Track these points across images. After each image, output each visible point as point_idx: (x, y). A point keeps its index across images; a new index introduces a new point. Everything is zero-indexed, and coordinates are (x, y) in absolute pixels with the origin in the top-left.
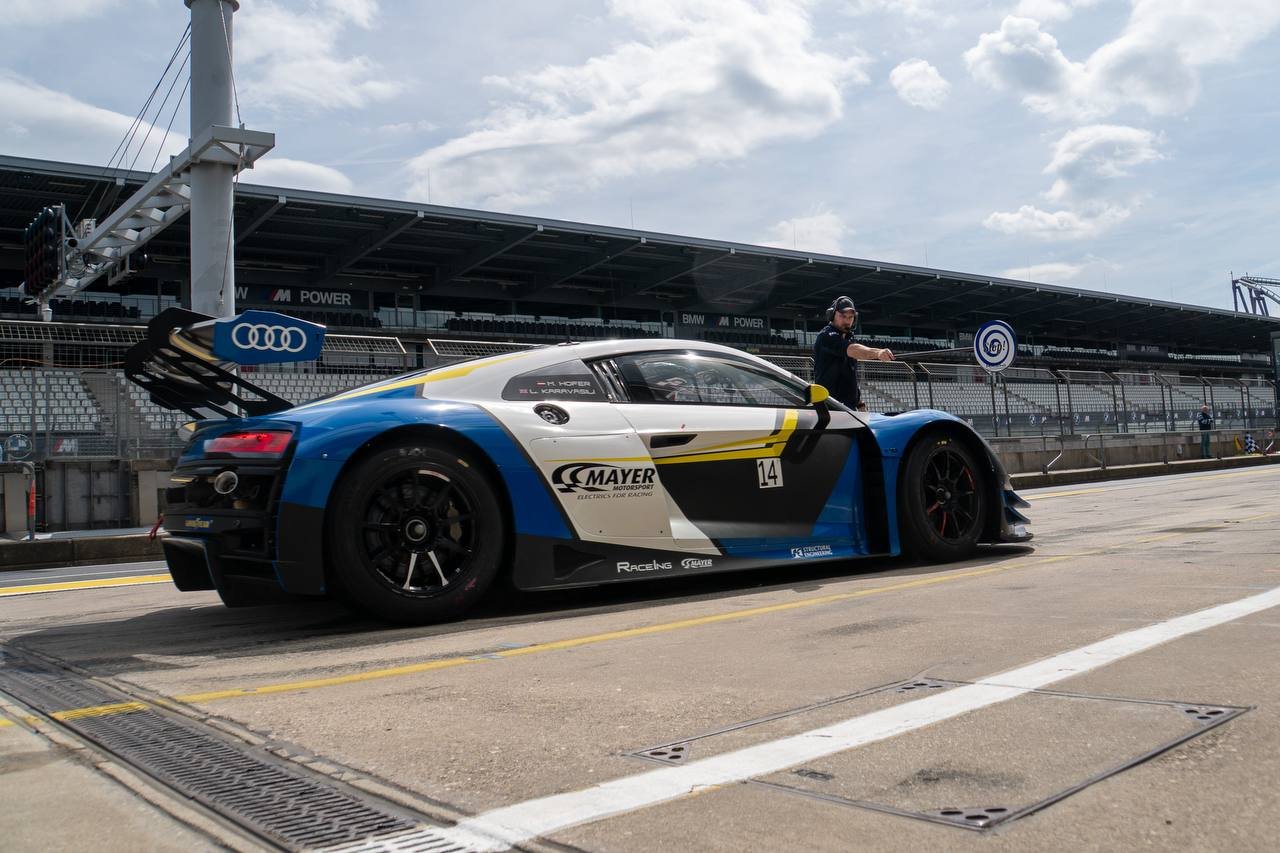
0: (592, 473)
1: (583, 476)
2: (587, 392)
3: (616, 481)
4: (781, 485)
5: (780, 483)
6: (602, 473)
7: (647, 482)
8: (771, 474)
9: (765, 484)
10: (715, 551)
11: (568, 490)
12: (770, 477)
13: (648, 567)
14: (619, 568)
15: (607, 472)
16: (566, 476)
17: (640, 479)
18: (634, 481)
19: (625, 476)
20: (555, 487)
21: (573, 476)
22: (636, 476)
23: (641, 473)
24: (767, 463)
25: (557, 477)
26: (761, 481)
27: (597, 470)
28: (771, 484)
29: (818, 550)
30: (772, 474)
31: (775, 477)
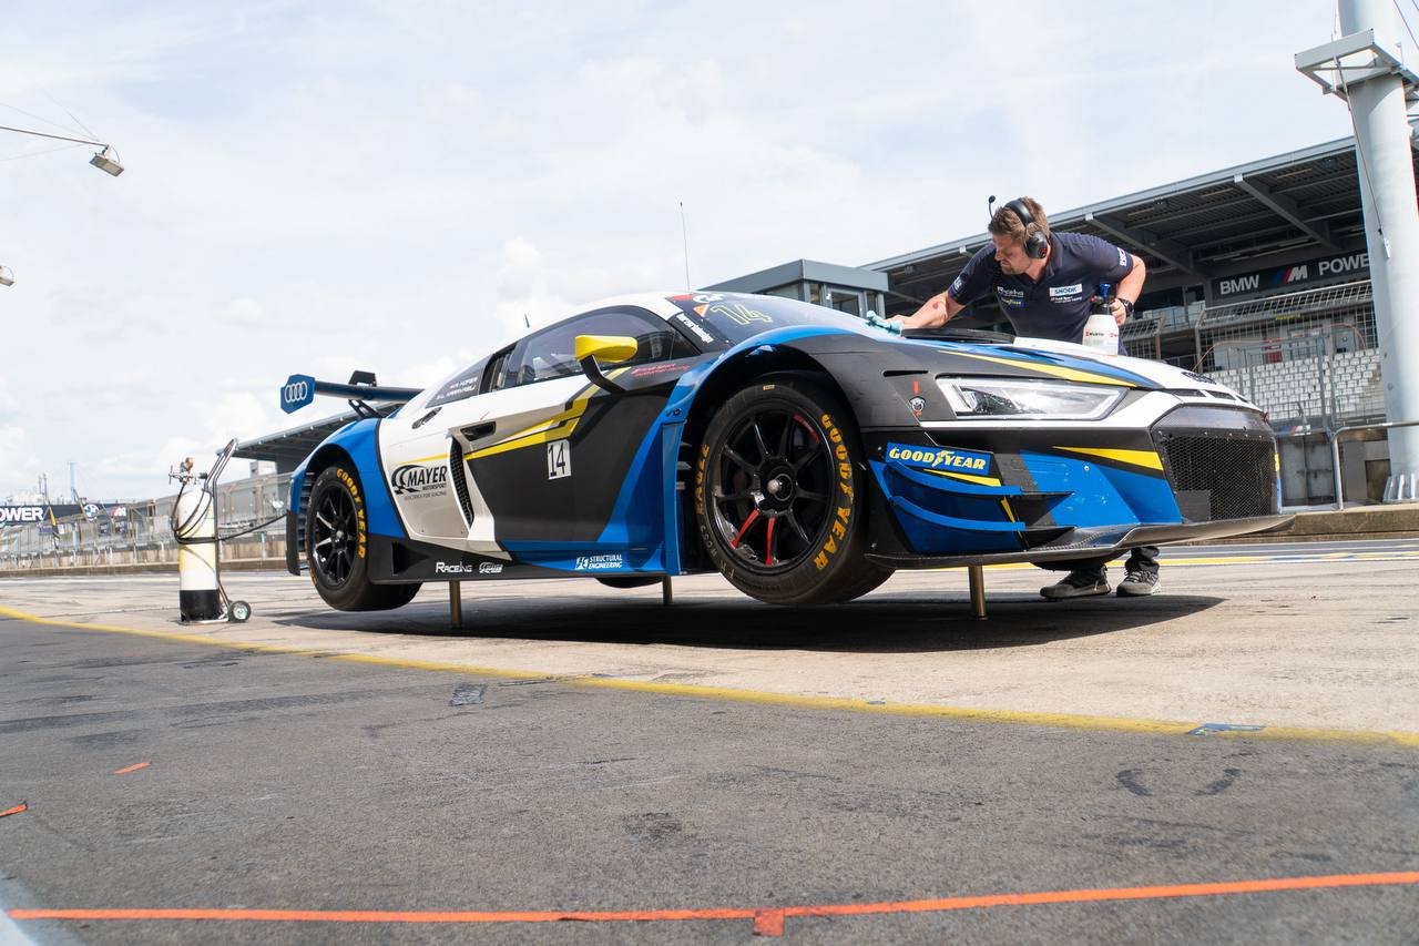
0: (411, 475)
1: (406, 478)
2: (471, 389)
3: (423, 481)
4: (570, 474)
5: (568, 473)
6: (415, 474)
7: (442, 482)
9: (554, 474)
10: (506, 556)
11: (400, 493)
12: (559, 465)
13: (456, 569)
14: (438, 568)
15: (418, 473)
16: (398, 479)
17: (437, 478)
18: (434, 480)
19: (429, 476)
20: (393, 491)
21: (401, 479)
22: (435, 475)
23: (438, 472)
24: (556, 448)
25: (393, 480)
26: (550, 471)
27: (413, 472)
28: (560, 475)
29: (607, 561)
30: (560, 461)
31: (563, 464)
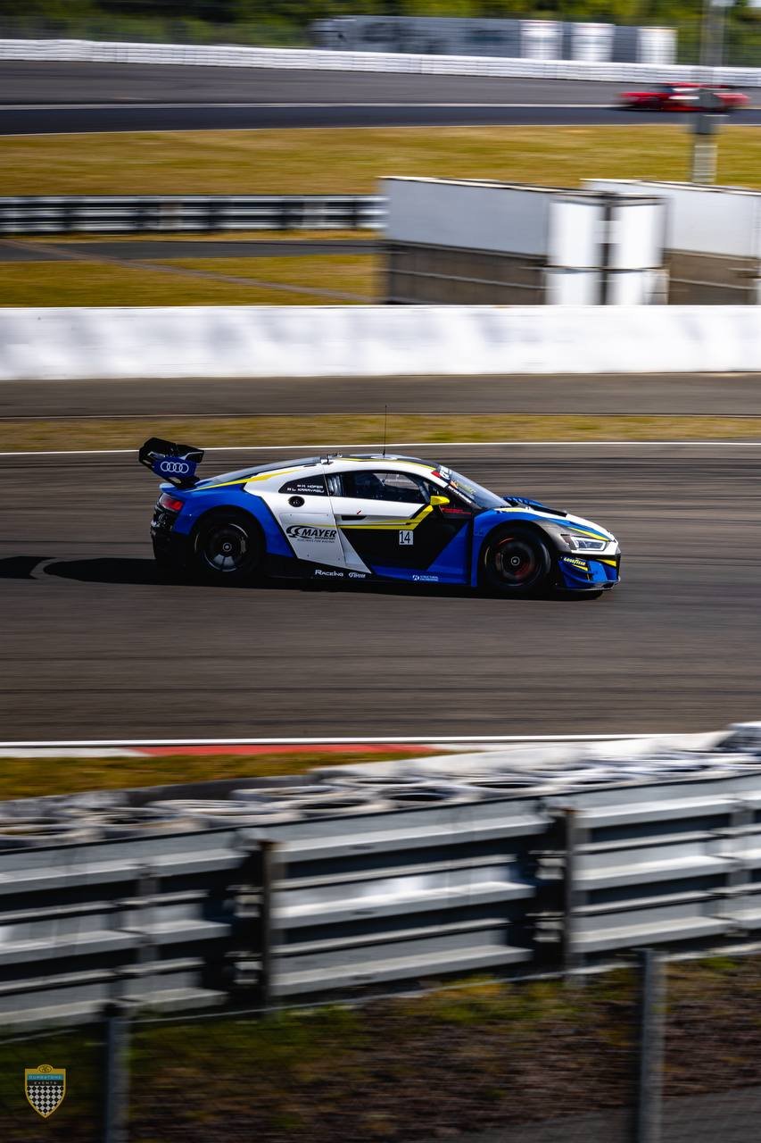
0: (305, 530)
1: (301, 531)
2: (320, 491)
3: (316, 535)
4: (412, 544)
5: (411, 543)
6: (310, 531)
7: (332, 536)
8: (406, 539)
10: (367, 572)
11: (294, 536)
13: (331, 574)
14: (316, 573)
15: (313, 530)
16: (293, 530)
17: (329, 535)
18: (325, 535)
19: (321, 533)
20: (287, 535)
21: (296, 531)
22: (326, 532)
23: (329, 532)
24: (405, 533)
25: (289, 531)
27: (308, 529)
28: (406, 543)
29: (430, 578)
31: (409, 540)
